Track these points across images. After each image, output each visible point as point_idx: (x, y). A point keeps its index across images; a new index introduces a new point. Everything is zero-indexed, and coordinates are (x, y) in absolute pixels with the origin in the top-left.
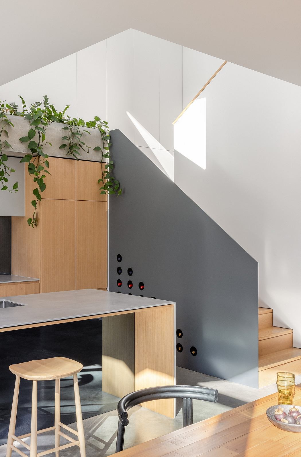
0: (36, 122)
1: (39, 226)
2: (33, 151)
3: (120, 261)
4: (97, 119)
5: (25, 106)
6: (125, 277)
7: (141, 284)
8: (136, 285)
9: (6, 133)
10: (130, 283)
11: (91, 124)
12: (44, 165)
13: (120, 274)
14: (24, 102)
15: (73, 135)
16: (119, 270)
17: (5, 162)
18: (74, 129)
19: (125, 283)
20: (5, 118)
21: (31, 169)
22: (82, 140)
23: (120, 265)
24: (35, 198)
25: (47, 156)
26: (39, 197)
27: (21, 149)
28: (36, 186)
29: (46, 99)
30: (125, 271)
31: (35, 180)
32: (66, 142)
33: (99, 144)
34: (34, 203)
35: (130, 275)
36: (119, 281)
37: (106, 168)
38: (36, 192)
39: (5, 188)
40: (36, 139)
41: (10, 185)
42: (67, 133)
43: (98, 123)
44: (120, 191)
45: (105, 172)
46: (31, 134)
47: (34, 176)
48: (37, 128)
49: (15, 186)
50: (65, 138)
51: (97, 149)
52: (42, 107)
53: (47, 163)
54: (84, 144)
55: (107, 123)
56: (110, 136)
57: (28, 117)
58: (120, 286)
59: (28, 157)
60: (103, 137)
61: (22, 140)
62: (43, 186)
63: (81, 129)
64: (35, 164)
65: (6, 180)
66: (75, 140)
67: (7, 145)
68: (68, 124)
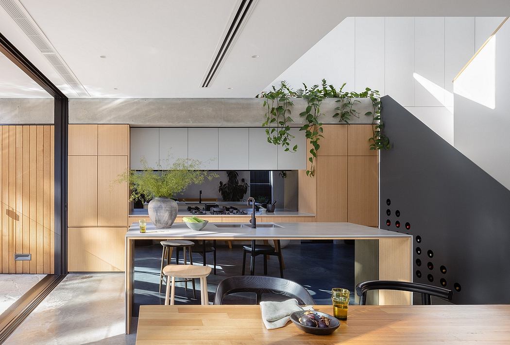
0: (313, 100)
1: (315, 176)
2: (311, 122)
3: (389, 205)
4: (368, 89)
5: (307, 90)
6: (393, 218)
7: (407, 224)
8: (403, 225)
9: (289, 111)
10: (398, 223)
11: (364, 95)
12: (319, 131)
13: (389, 215)
14: (306, 87)
15: (345, 105)
16: (388, 212)
17: (287, 132)
18: (345, 100)
19: (393, 223)
20: (288, 101)
21: (308, 135)
22: (353, 108)
23: (389, 207)
24: (312, 156)
25: (321, 124)
26: (315, 155)
27: (301, 121)
28: (312, 147)
29: (324, 81)
30: (393, 213)
31: (311, 142)
32: (339, 112)
33: (371, 110)
34: (311, 159)
35: (398, 216)
36: (388, 221)
37: (376, 128)
38: (312, 151)
39: (287, 150)
40: (312, 112)
41: (291, 147)
42: (339, 105)
43: (369, 92)
44: (388, 146)
45: (376, 132)
46: (308, 109)
47: (310, 140)
48: (313, 104)
49: (295, 148)
50: (337, 109)
51: (368, 114)
52: (321, 88)
53: (321, 129)
54: (355, 111)
55: (378, 92)
56: (381, 102)
57: (306, 97)
58: (389, 225)
59: (306, 126)
60: (374, 103)
61: (302, 115)
62: (317, 147)
63: (353, 100)
64: (312, 131)
65: (288, 144)
66: (347, 109)
67: (289, 119)
68: (341, 97)
